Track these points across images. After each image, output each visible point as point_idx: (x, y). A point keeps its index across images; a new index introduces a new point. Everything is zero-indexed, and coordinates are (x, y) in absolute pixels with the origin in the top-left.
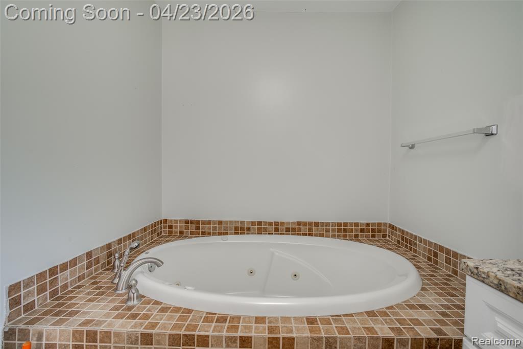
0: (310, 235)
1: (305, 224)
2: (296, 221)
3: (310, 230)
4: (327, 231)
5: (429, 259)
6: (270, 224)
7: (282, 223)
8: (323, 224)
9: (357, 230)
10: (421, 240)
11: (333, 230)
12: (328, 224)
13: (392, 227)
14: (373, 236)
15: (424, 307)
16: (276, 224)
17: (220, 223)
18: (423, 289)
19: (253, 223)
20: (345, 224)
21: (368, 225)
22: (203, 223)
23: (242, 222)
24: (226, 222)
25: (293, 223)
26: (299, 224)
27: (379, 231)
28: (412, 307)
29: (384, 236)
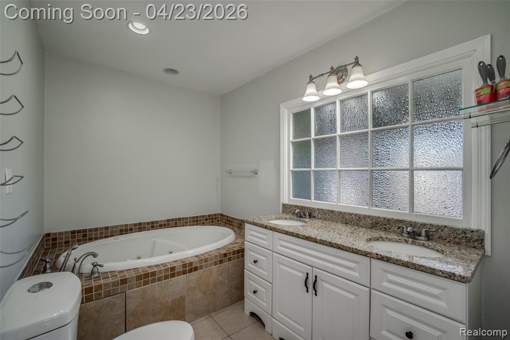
0: (176, 227)
1: (172, 220)
2: (166, 219)
3: (176, 223)
4: (187, 223)
5: (239, 228)
6: (148, 223)
7: (157, 222)
8: (183, 219)
9: (203, 220)
10: (235, 219)
11: (190, 222)
12: (187, 218)
13: (222, 215)
14: (212, 222)
15: (236, 243)
16: (153, 223)
17: (107, 228)
18: (236, 238)
19: (135, 225)
20: (197, 217)
21: (209, 216)
22: (91, 230)
23: (126, 225)
24: (112, 227)
25: (164, 221)
26: (168, 220)
27: (215, 219)
28: (233, 244)
29: (218, 221)
